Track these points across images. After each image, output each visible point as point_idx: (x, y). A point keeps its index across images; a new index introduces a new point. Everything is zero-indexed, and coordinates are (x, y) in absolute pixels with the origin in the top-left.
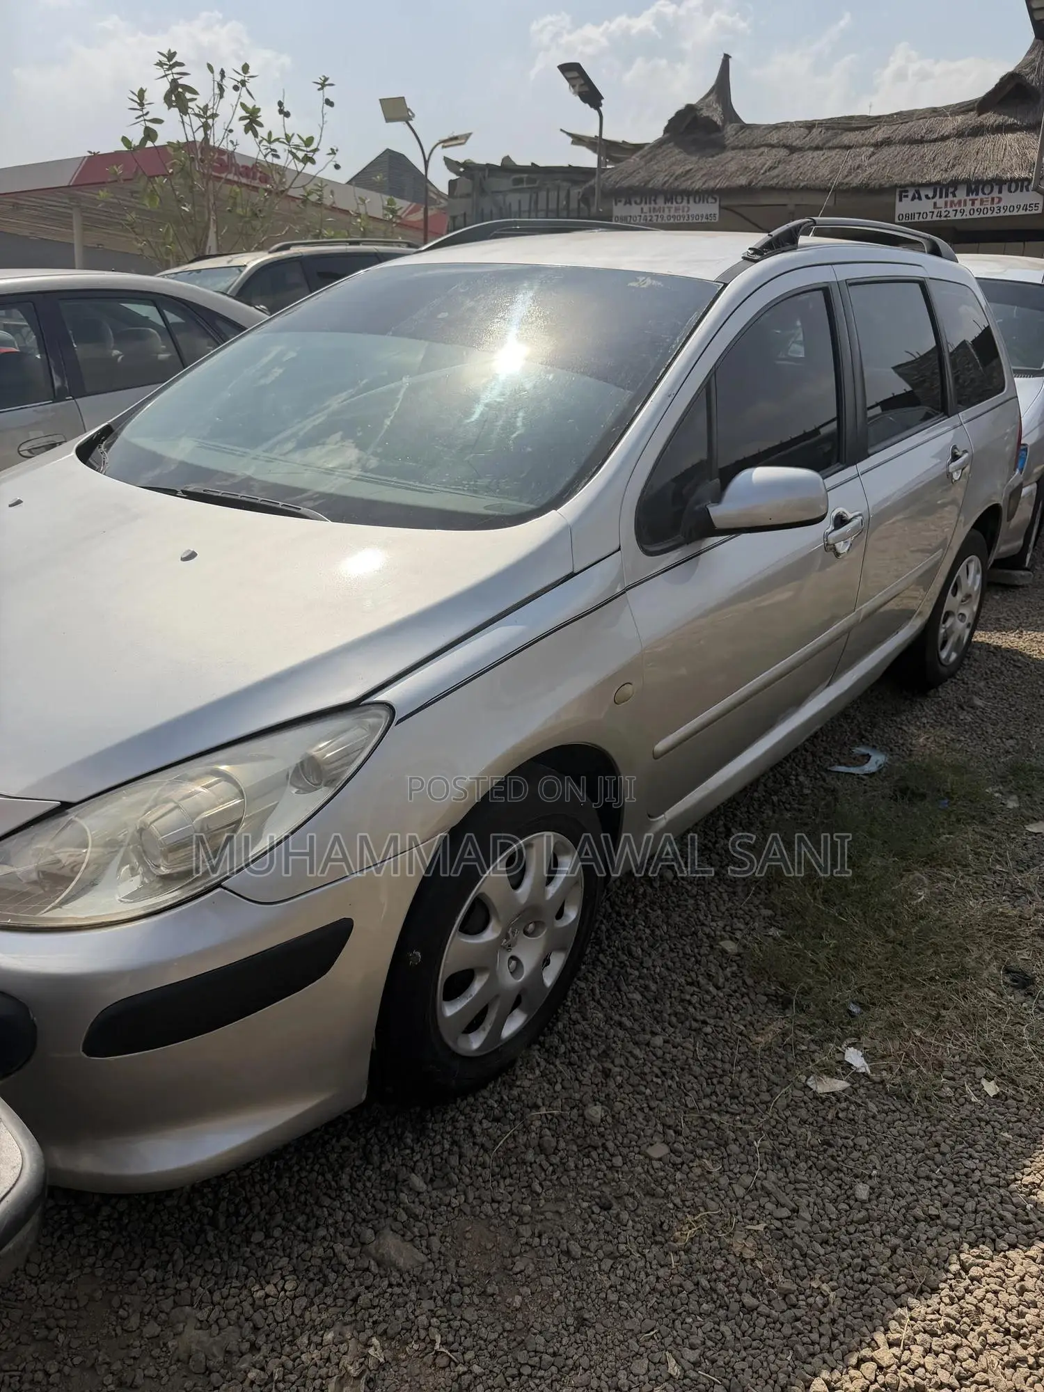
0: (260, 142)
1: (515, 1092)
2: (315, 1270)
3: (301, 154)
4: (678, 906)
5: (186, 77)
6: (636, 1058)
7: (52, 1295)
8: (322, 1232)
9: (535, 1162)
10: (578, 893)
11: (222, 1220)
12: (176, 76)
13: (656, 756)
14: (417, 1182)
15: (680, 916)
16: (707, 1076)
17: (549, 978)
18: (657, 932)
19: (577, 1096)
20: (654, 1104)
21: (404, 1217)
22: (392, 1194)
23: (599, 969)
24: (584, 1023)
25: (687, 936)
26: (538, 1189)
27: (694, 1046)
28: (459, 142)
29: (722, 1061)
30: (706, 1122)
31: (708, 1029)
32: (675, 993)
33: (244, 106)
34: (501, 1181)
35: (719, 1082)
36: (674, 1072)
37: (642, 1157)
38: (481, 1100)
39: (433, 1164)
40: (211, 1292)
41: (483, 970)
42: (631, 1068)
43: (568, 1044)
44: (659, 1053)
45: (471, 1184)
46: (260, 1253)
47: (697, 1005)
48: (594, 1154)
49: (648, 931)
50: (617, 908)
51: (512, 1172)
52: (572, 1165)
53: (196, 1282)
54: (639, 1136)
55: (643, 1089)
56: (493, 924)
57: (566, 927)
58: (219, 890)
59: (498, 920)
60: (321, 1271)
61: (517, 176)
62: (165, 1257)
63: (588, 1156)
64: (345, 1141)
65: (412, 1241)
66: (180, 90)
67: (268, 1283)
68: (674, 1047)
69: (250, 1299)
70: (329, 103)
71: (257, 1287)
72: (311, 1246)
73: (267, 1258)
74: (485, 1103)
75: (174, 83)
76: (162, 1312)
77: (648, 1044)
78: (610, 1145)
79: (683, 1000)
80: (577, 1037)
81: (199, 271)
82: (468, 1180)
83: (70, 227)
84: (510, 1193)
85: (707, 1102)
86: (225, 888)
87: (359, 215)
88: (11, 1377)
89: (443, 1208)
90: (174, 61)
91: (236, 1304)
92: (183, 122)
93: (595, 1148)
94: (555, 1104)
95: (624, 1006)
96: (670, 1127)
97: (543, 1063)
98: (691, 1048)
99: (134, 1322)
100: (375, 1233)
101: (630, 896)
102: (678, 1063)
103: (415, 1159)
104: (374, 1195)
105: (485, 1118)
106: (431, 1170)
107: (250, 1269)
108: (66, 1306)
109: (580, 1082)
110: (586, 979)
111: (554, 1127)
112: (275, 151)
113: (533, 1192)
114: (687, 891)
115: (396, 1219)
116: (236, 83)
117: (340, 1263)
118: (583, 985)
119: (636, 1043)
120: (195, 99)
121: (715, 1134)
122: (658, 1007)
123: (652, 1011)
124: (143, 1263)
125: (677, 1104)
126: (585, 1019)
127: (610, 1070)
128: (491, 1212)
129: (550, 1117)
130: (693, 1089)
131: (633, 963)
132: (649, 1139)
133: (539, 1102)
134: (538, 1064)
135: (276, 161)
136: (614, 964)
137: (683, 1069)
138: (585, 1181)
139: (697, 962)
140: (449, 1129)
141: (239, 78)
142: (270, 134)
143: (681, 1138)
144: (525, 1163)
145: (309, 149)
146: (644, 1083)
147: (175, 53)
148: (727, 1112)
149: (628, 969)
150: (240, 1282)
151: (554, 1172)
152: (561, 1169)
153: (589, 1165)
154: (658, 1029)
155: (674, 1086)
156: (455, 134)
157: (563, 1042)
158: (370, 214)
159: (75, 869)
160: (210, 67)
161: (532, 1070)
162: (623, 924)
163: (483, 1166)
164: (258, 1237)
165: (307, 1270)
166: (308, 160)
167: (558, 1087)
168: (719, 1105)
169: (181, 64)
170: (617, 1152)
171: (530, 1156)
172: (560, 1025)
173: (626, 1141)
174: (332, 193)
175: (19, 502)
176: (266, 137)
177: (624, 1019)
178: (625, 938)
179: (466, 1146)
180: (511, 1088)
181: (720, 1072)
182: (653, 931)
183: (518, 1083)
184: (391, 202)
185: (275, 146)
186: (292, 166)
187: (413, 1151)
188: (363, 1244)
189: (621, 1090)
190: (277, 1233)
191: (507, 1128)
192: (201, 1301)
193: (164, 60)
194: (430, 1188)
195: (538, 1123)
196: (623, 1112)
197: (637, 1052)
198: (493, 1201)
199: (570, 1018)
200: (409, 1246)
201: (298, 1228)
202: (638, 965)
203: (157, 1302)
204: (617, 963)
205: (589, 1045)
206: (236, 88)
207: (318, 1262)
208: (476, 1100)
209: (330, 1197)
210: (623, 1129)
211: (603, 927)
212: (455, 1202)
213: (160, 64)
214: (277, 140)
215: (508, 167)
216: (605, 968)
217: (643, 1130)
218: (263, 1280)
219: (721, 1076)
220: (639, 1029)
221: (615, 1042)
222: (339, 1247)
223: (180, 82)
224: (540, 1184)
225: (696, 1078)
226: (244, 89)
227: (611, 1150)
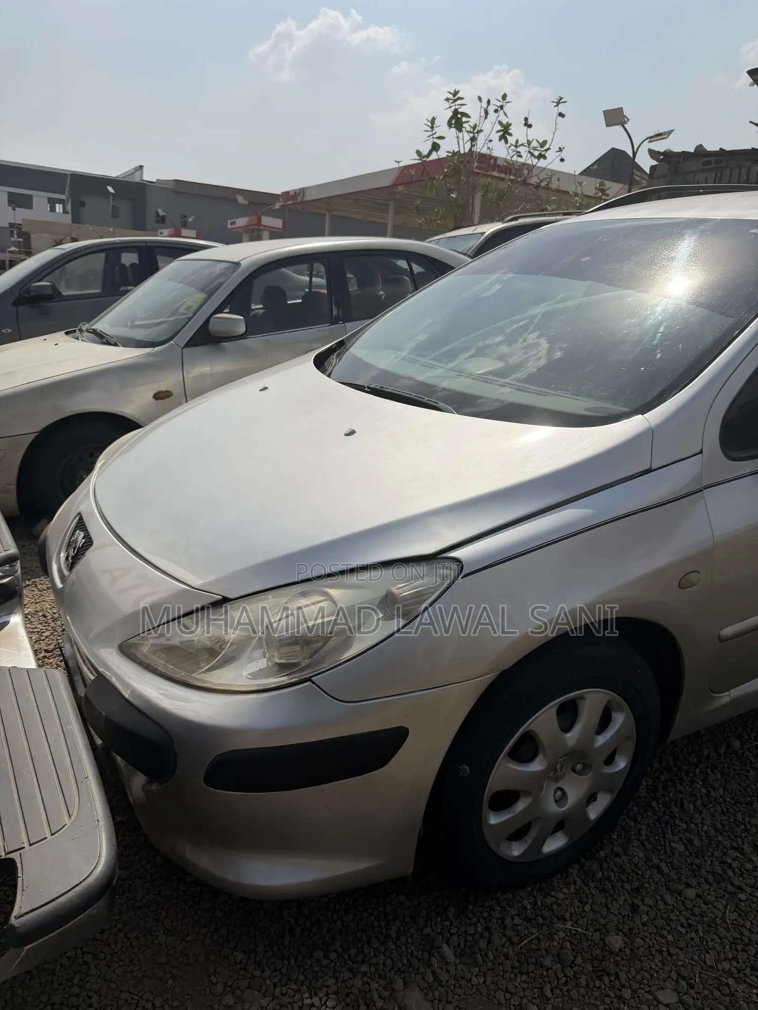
0: (509, 147)
1: (549, 901)
2: (353, 997)
3: (536, 153)
4: (739, 774)
5: (463, 107)
6: (666, 903)
7: (174, 948)
8: (364, 968)
9: (552, 969)
10: (631, 746)
11: (298, 931)
12: (457, 107)
13: (722, 640)
14: (447, 951)
15: (739, 784)
16: (732, 940)
17: (594, 813)
18: (713, 793)
19: (602, 922)
20: (672, 951)
21: (431, 979)
22: (426, 955)
23: (649, 814)
24: (624, 858)
25: (741, 804)
26: (549, 994)
27: (725, 908)
28: (663, 137)
29: (750, 930)
30: (721, 985)
31: (743, 896)
32: (718, 854)
33: (500, 123)
34: (519, 975)
35: (743, 950)
36: (700, 927)
37: (650, 997)
38: (518, 898)
39: (466, 941)
40: (275, 986)
41: (528, 794)
42: (659, 911)
43: (605, 872)
44: (689, 905)
45: (492, 970)
46: (317, 969)
47: (736, 870)
48: (606, 979)
49: (704, 790)
50: (680, 764)
51: (530, 970)
52: (584, 983)
53: (267, 974)
54: (652, 976)
55: (665, 933)
56: (540, 757)
57: (614, 773)
58: (308, 683)
59: (545, 756)
60: (357, 1000)
61: (708, 159)
62: (252, 947)
63: (600, 978)
64: (402, 898)
65: (432, 1001)
66: (459, 116)
67: (316, 995)
68: (705, 903)
69: (300, 1003)
70: (561, 115)
71: (307, 995)
72: (355, 976)
73: (320, 974)
74: (520, 902)
75: (456, 112)
76: (238, 988)
77: (680, 894)
78: (622, 975)
79: (725, 863)
80: (615, 869)
81: (454, 237)
82: (490, 965)
83: (387, 212)
84: (524, 989)
85: (726, 965)
86: (313, 683)
87: (576, 195)
88: (132, 998)
89: (464, 982)
90: (457, 97)
91: (289, 1003)
92: (458, 137)
93: (609, 975)
94: (581, 922)
95: (666, 852)
96: (684, 978)
97: (579, 883)
98: (722, 908)
99: (219, 988)
100: (405, 984)
101: (694, 755)
102: (705, 919)
103: (451, 932)
104: (412, 951)
105: (518, 915)
106: (462, 946)
107: (306, 978)
108: (181, 959)
109: (608, 909)
110: (636, 820)
111: (576, 942)
112: (519, 152)
113: (543, 995)
114: (751, 763)
115: (423, 979)
116: (496, 108)
117: (372, 999)
118: (632, 824)
119: (668, 889)
120: (468, 121)
121: (728, 998)
122: (697, 861)
123: (692, 864)
124: (235, 947)
125: (696, 957)
126: (626, 854)
127: (638, 906)
128: (503, 1001)
129: (573, 932)
130: (714, 948)
131: (683, 817)
132: (661, 983)
133: (567, 916)
134: (575, 882)
135: (519, 160)
136: (664, 814)
137: (709, 926)
138: (593, 1002)
139: (747, 830)
140: (486, 914)
141: (499, 104)
142: (517, 141)
143: (692, 992)
144: (542, 967)
145: (543, 149)
146: (669, 928)
147: (459, 91)
148: (745, 982)
149: (677, 821)
150: (297, 986)
151: (566, 983)
152: (572, 983)
153: (599, 988)
154: (693, 882)
155: (697, 940)
156: (660, 132)
157: (602, 869)
158: (586, 194)
159: (223, 646)
160: (480, 99)
161: (568, 886)
162: (681, 779)
163: (506, 956)
164: (318, 954)
165: (347, 995)
166: (542, 156)
167: (587, 908)
168: (739, 971)
169: (462, 98)
170: (627, 985)
171: (548, 962)
172: (602, 853)
173: (639, 977)
174: (558, 179)
175: (266, 388)
176: (514, 144)
177: (663, 865)
178: (681, 792)
179: (496, 936)
180: (545, 896)
181: (746, 941)
182: (709, 793)
183: (553, 893)
184: (602, 184)
185: (521, 149)
186: (529, 162)
187: (452, 925)
188: (393, 990)
189: (645, 928)
190: (333, 956)
191: (535, 930)
192: (266, 991)
193: (451, 96)
194: (458, 961)
195: (562, 934)
196: (642, 949)
197: (668, 898)
198: (507, 991)
199: (612, 850)
200: (428, 1004)
201: (349, 956)
202: (688, 819)
203: (238, 979)
204: (667, 812)
205: (624, 878)
206: (496, 111)
207: (356, 991)
208: (514, 897)
209: (379, 941)
210: (638, 965)
211: (662, 778)
212: (475, 981)
213: (447, 100)
214: (522, 145)
215: (700, 152)
216: (655, 814)
217: (657, 972)
218: (313, 993)
219: (746, 945)
220: (676, 877)
221: (649, 883)
222: (374, 985)
223: (460, 110)
224: (552, 991)
225: (720, 938)
226: (502, 111)
227: (623, 981)
